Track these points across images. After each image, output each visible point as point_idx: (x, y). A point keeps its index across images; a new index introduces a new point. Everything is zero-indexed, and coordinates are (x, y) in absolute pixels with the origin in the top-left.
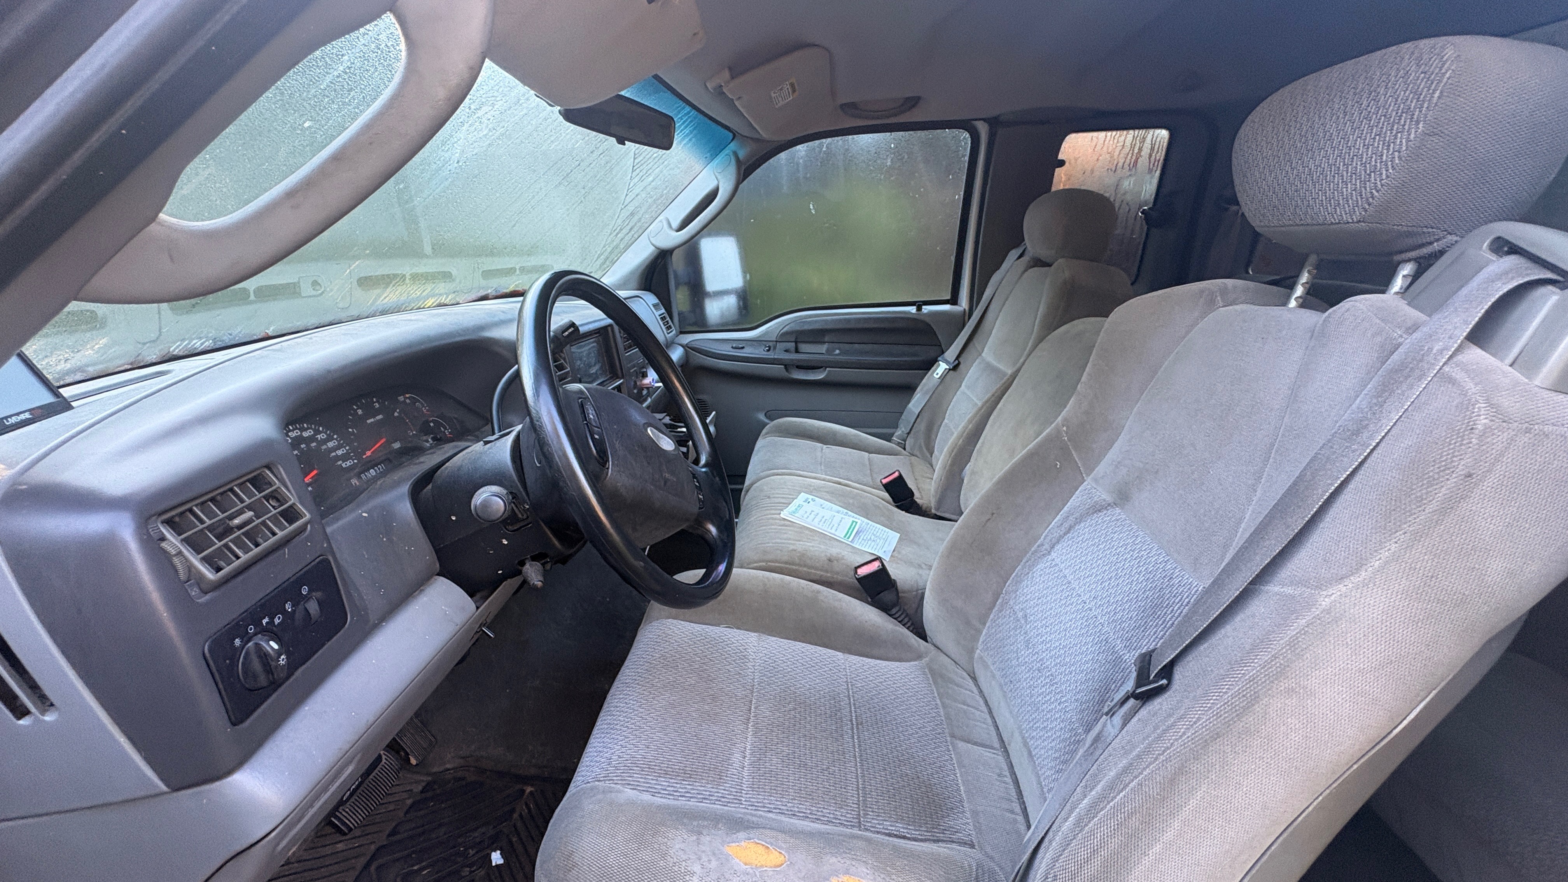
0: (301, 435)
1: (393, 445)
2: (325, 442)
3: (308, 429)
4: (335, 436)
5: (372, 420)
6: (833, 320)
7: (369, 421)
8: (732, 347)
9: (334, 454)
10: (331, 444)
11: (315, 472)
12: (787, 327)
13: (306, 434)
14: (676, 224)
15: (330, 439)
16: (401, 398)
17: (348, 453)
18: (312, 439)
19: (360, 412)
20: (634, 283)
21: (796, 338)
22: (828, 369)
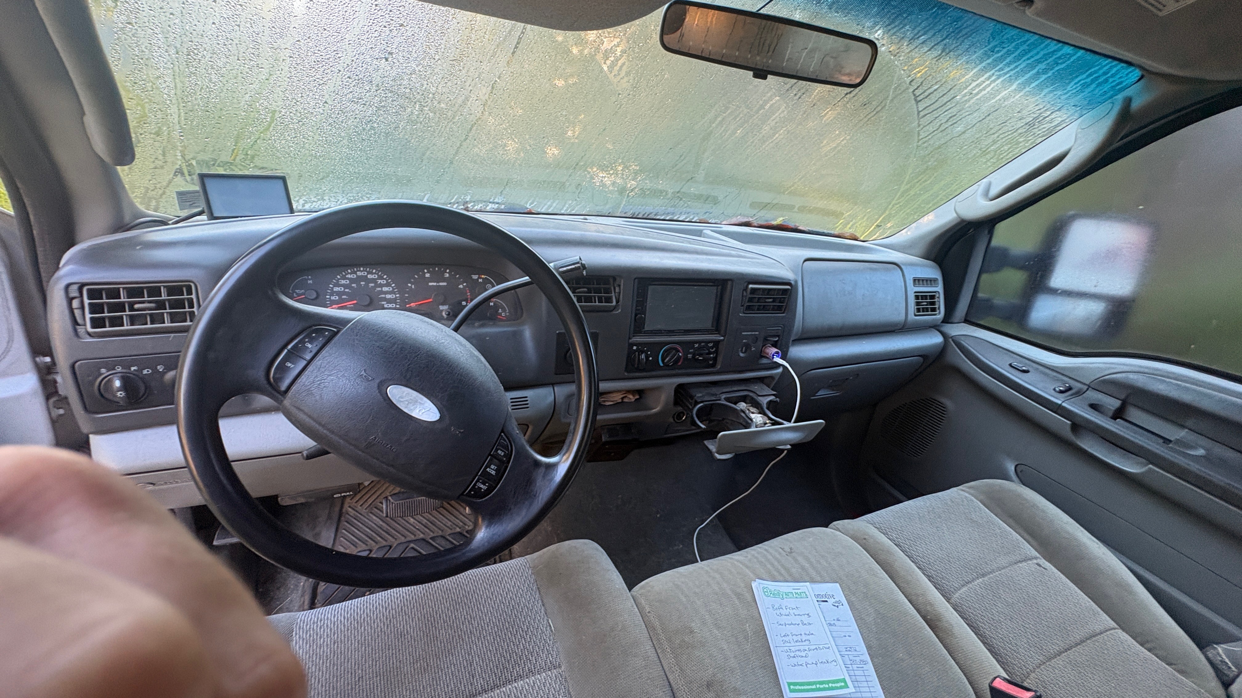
0: (366, 276)
1: (440, 306)
2: (381, 286)
3: (375, 273)
4: (393, 285)
5: (435, 284)
6: (1221, 401)
7: (430, 284)
8: (1010, 365)
9: (383, 296)
10: (385, 289)
11: (355, 302)
12: (1124, 375)
13: (369, 276)
14: (994, 192)
15: (388, 285)
16: (475, 277)
17: (396, 299)
18: (374, 281)
19: (428, 275)
20: (921, 248)
21: (1127, 397)
22: (1151, 466)
